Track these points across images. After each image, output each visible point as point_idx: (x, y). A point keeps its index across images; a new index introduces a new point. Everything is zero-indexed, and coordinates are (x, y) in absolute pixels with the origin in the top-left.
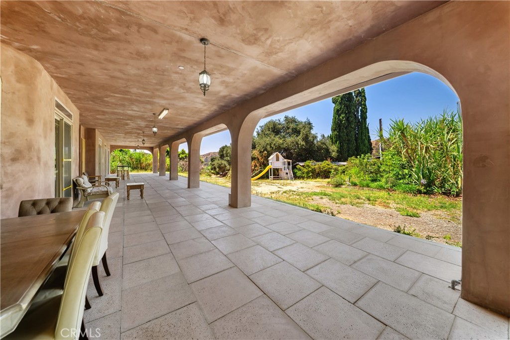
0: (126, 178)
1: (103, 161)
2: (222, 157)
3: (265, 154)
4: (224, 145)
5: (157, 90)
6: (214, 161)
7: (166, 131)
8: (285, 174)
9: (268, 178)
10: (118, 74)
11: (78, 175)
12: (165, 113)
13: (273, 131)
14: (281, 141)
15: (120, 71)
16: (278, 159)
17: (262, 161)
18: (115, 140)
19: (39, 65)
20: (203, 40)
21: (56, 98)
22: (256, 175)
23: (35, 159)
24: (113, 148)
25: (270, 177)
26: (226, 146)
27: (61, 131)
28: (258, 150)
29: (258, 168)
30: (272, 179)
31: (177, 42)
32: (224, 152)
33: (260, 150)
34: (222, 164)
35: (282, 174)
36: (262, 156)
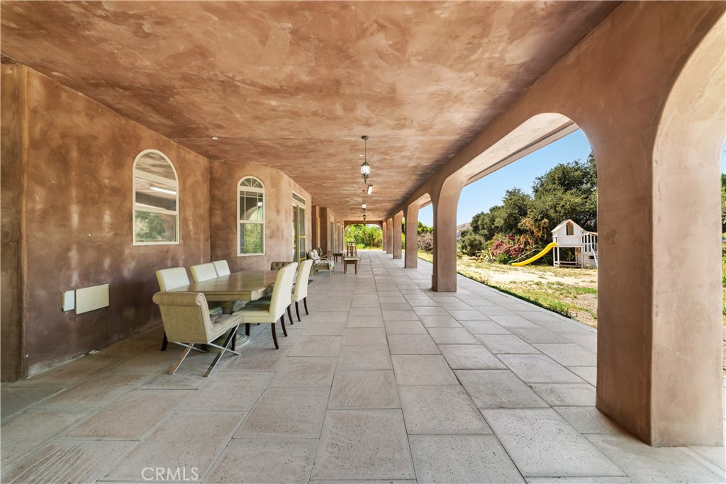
0: (354, 255)
1: (335, 237)
2: (476, 229)
3: (545, 223)
4: (480, 213)
5: (355, 173)
6: (466, 235)
7: (383, 204)
8: (587, 259)
9: (551, 264)
10: (324, 168)
11: (311, 249)
12: (370, 188)
13: (562, 184)
14: (578, 200)
15: (324, 166)
16: (570, 231)
17: (540, 234)
18: (346, 216)
19: (282, 173)
20: (363, 137)
21: (293, 192)
22: (527, 257)
23: (281, 237)
24: (347, 223)
25: (555, 262)
26: (483, 213)
27: (298, 214)
28: (532, 217)
29: (532, 247)
30: (558, 266)
31: (348, 143)
32: (479, 223)
33: (534, 217)
34: (475, 240)
35: (582, 257)
36: (539, 227)
